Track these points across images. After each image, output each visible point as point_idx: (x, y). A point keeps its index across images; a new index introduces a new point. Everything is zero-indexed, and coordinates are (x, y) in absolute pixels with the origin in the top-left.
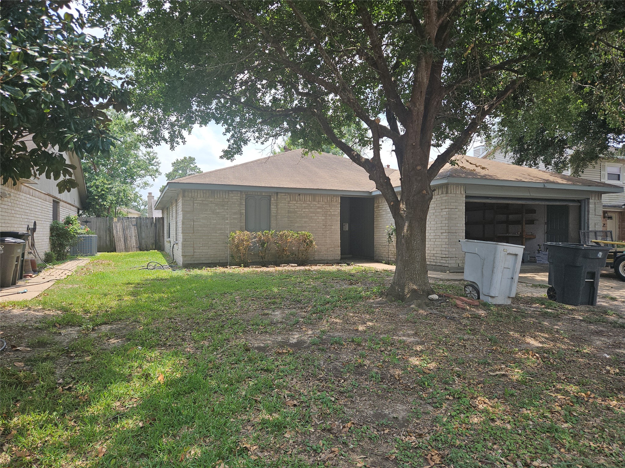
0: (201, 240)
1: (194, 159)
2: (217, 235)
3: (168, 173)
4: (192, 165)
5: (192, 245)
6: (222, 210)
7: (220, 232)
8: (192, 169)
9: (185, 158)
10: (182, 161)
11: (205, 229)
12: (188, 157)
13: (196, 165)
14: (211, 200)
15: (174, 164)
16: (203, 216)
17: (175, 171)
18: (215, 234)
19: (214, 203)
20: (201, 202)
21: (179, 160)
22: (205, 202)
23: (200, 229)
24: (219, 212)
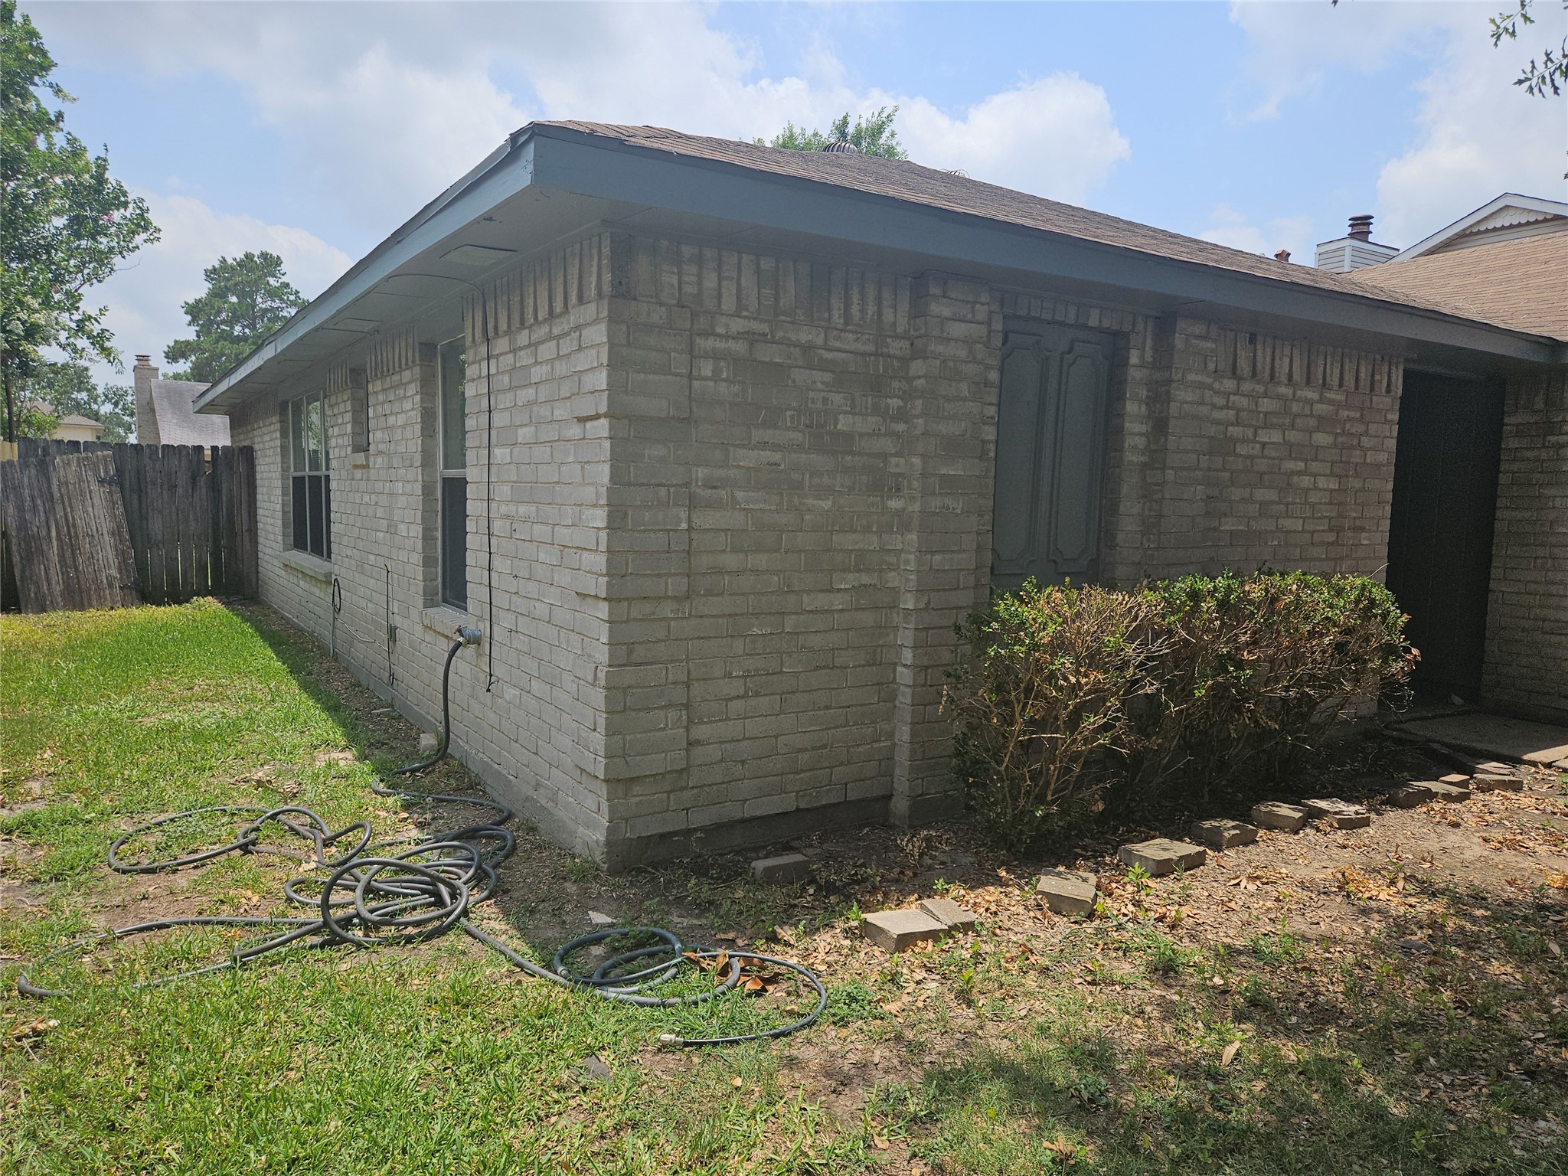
0: (739, 646)
1: (278, 262)
2: (838, 602)
3: (191, 301)
4: (272, 281)
5: (679, 695)
6: (872, 422)
7: (851, 580)
8: (273, 294)
9: (249, 256)
10: (240, 264)
11: (761, 560)
12: (257, 253)
13: (284, 279)
14: (804, 337)
15: (211, 274)
16: (749, 458)
17: (218, 294)
18: (820, 601)
19: (824, 366)
20: (739, 347)
21: (230, 261)
22: (768, 354)
23: (730, 561)
24: (849, 437)
